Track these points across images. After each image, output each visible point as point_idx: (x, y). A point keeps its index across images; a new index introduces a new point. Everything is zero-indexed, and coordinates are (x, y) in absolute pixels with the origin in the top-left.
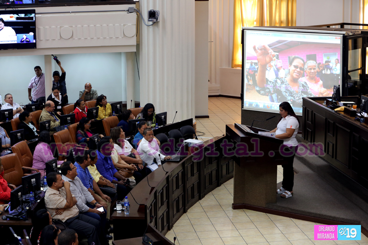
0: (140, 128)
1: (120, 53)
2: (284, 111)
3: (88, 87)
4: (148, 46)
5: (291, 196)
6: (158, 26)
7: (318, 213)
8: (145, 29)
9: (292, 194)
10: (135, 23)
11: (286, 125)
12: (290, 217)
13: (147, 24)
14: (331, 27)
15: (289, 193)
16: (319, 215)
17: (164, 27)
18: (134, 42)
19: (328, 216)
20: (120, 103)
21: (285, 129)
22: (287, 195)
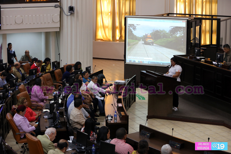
0: (84, 75)
1: (41, 33)
2: (173, 62)
3: (27, 53)
4: (67, 28)
5: (177, 110)
6: (74, 16)
7: (199, 118)
8: (65, 17)
9: (178, 109)
10: (59, 14)
11: (175, 70)
12: (182, 121)
13: (66, 14)
14: (164, 15)
15: (176, 108)
16: (200, 119)
17: (77, 16)
18: (58, 25)
19: (205, 119)
20: (56, 62)
21: (175, 72)
22: (175, 110)
